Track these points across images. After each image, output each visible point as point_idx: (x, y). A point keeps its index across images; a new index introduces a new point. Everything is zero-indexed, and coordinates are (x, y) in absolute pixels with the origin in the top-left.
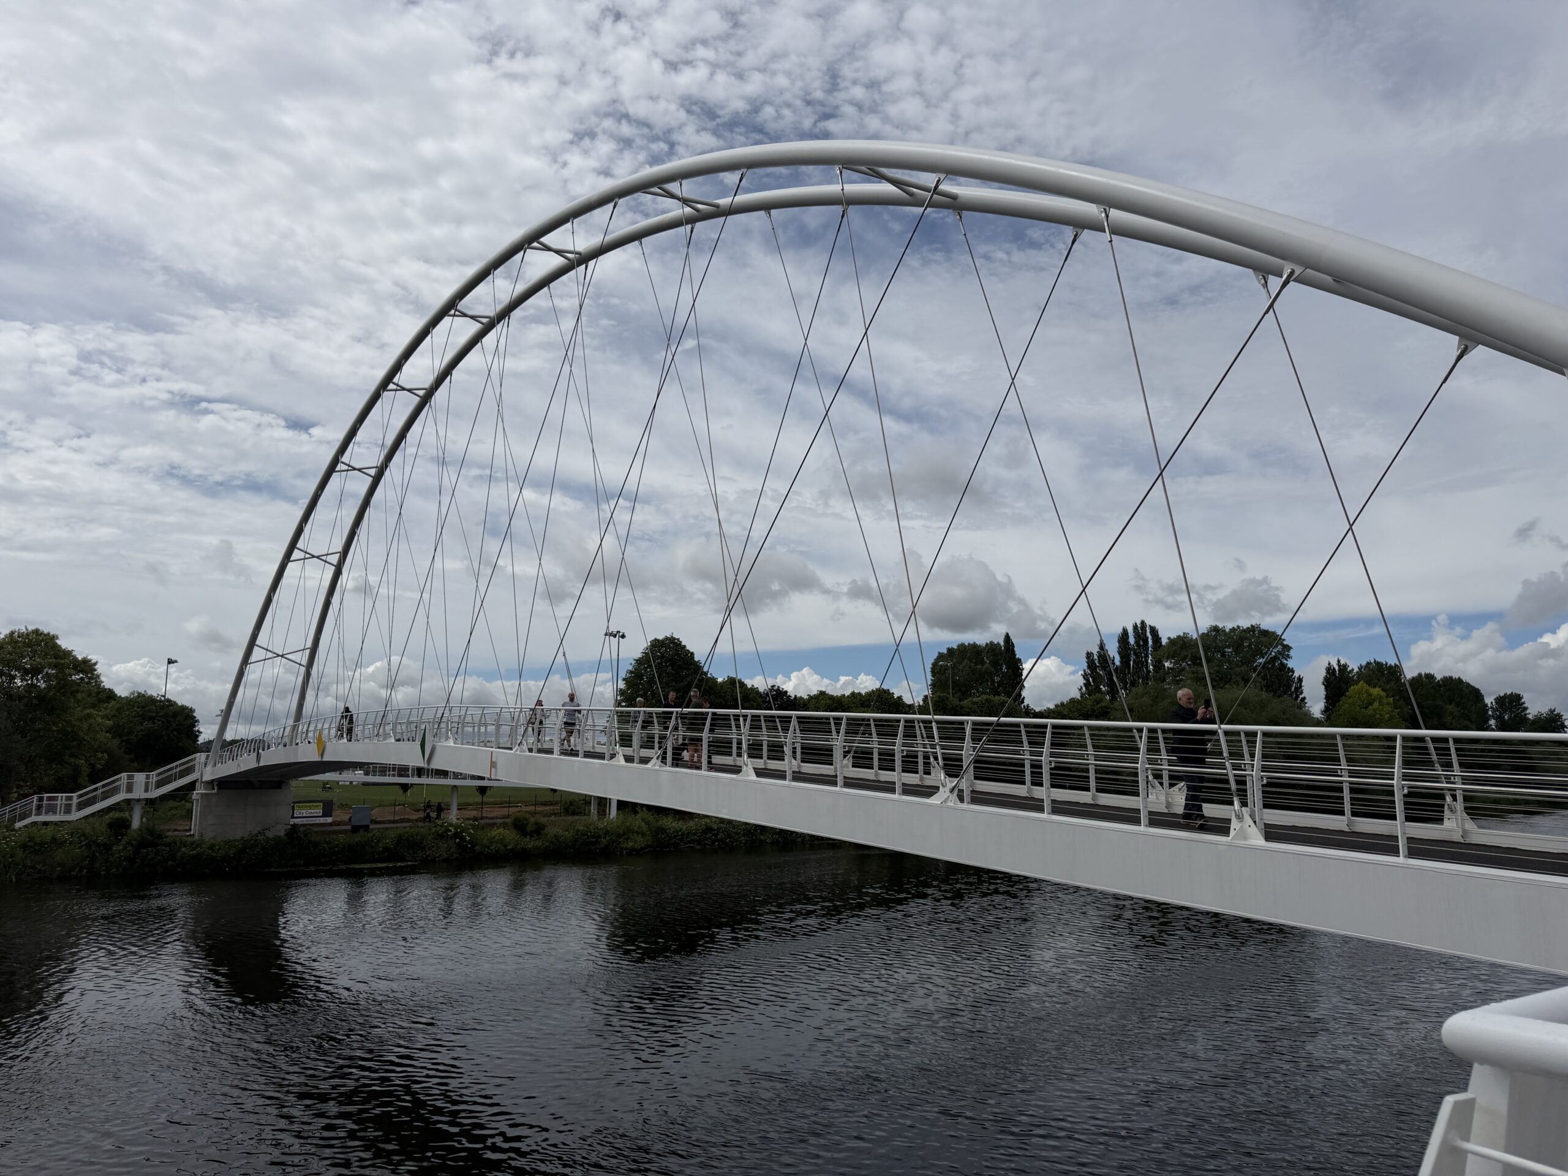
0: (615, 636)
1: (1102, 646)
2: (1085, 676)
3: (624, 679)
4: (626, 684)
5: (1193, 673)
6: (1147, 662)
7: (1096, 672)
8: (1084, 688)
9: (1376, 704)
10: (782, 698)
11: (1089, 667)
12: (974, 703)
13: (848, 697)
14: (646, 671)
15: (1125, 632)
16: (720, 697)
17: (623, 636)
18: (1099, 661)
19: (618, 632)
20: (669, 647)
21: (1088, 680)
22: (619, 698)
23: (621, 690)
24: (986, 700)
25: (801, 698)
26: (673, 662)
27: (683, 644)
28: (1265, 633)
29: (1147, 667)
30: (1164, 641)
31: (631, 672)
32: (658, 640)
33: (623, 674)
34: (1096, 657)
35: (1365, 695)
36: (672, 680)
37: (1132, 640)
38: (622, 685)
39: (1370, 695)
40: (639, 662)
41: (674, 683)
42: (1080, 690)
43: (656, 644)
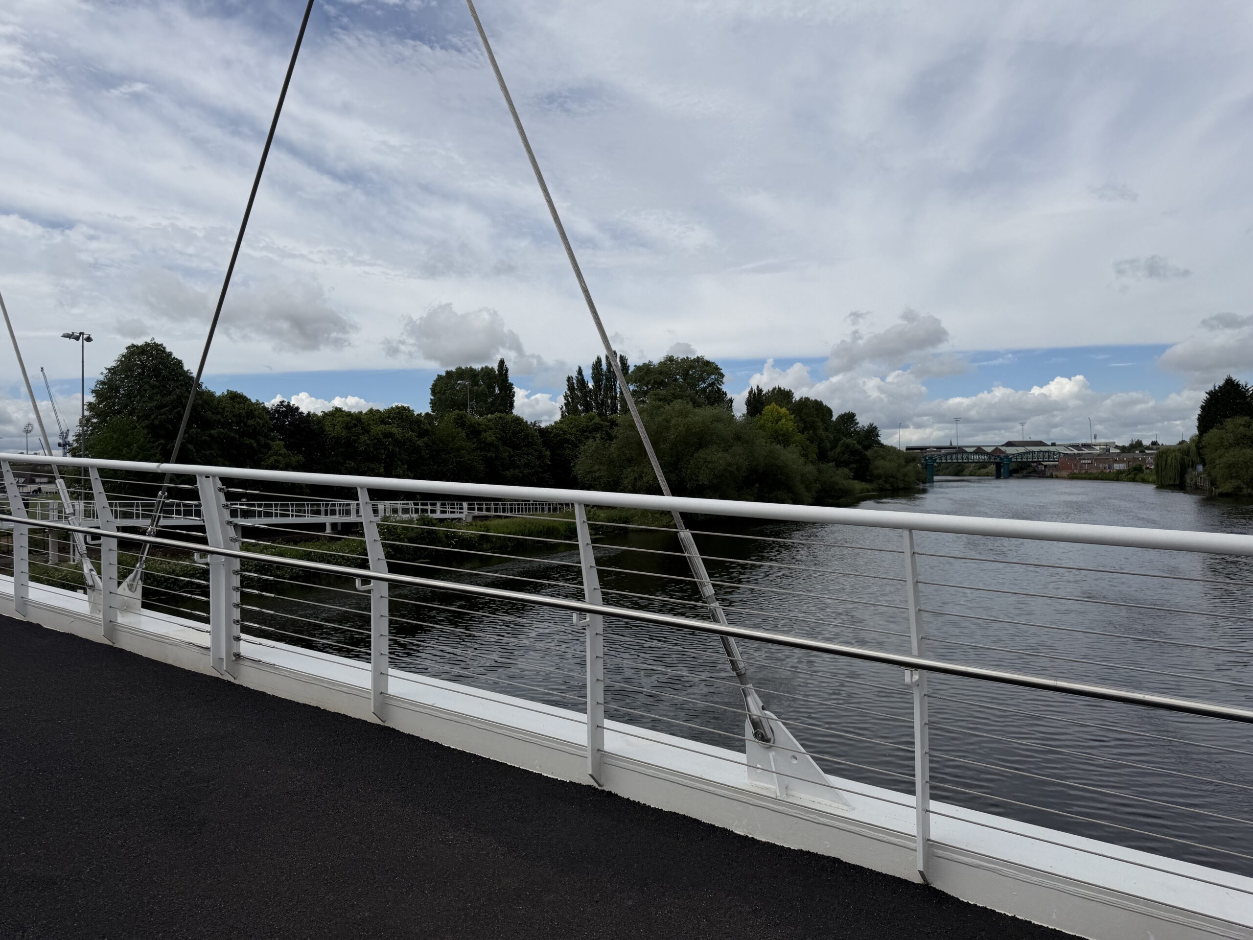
0: (77, 338)
1: (580, 372)
2: (566, 397)
3: (93, 392)
4: (97, 396)
5: (655, 395)
6: (615, 385)
7: (575, 394)
8: (564, 407)
9: (783, 420)
10: (293, 415)
11: (569, 389)
12: (489, 420)
13: (366, 414)
14: (122, 382)
15: (599, 361)
16: (218, 413)
17: (89, 339)
18: (577, 384)
19: (82, 334)
20: (152, 355)
21: (567, 400)
22: (87, 413)
23: (90, 404)
24: (500, 418)
25: (315, 415)
26: (156, 372)
27: (168, 350)
28: (708, 363)
29: (615, 390)
30: (631, 369)
31: (102, 383)
32: (137, 347)
33: (91, 385)
34: (575, 381)
35: (776, 414)
36: (157, 393)
37: (604, 366)
38: (90, 398)
39: (779, 413)
40: (112, 371)
41: (159, 397)
42: (561, 409)
43: (134, 351)
